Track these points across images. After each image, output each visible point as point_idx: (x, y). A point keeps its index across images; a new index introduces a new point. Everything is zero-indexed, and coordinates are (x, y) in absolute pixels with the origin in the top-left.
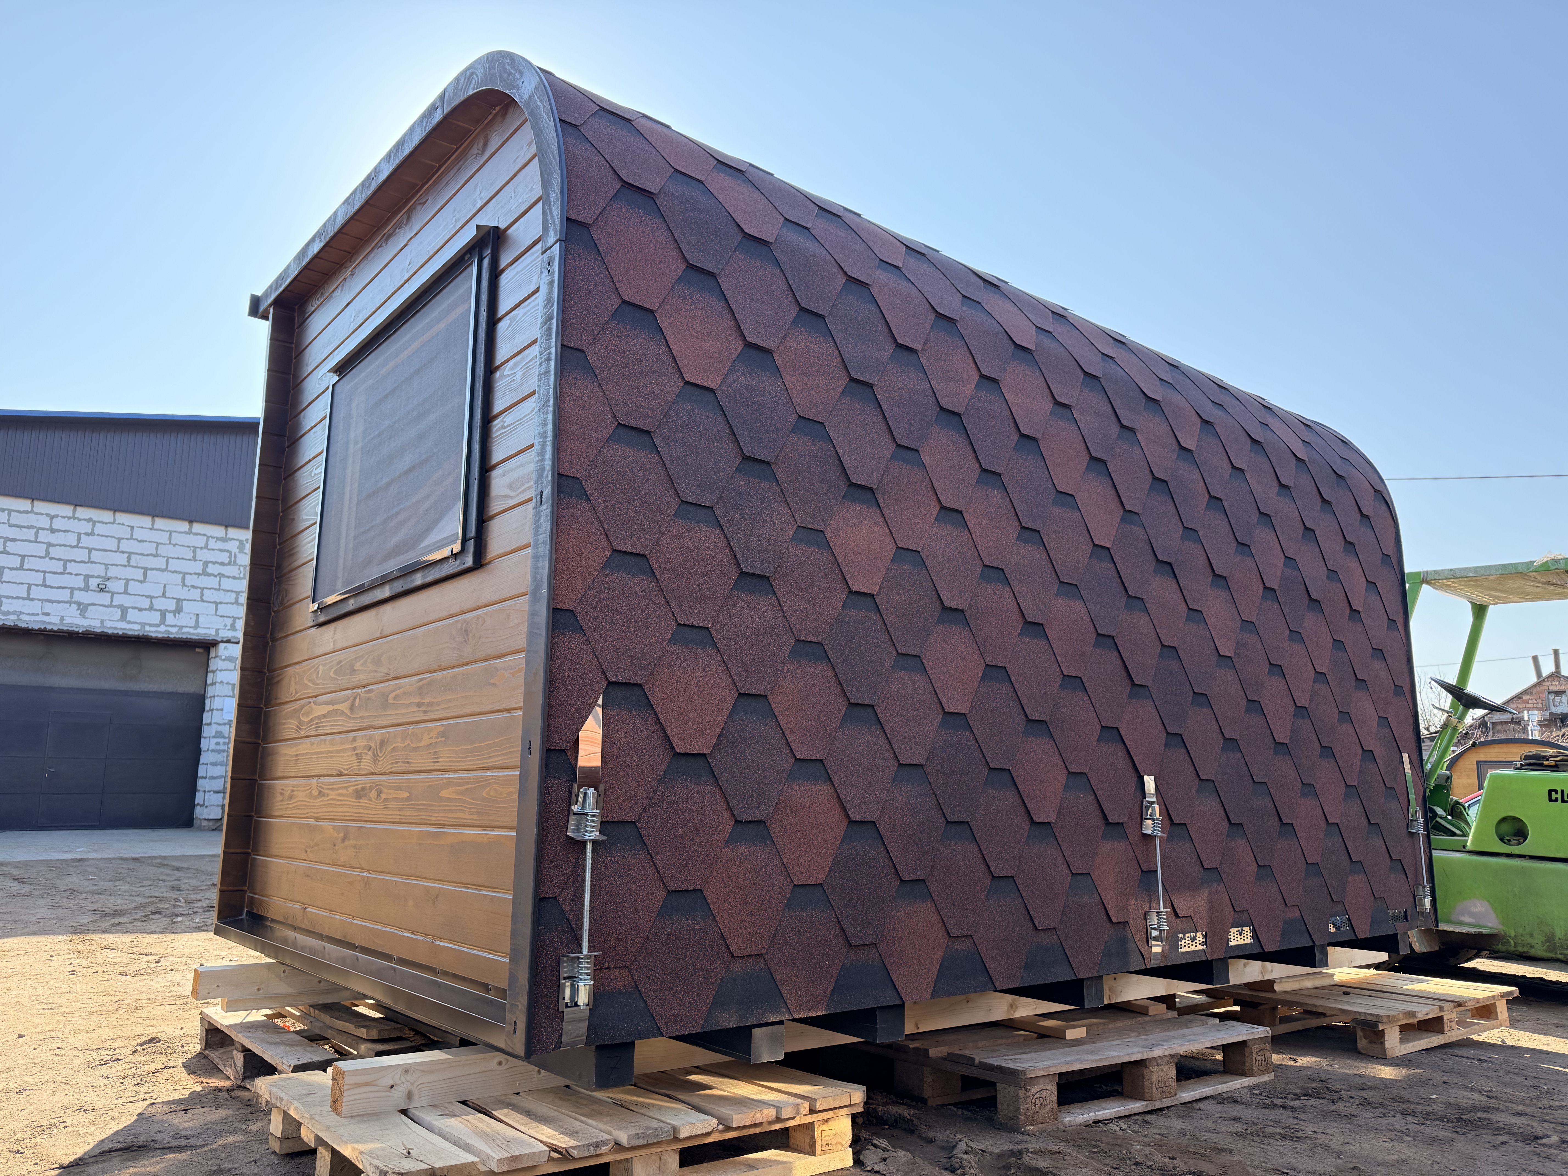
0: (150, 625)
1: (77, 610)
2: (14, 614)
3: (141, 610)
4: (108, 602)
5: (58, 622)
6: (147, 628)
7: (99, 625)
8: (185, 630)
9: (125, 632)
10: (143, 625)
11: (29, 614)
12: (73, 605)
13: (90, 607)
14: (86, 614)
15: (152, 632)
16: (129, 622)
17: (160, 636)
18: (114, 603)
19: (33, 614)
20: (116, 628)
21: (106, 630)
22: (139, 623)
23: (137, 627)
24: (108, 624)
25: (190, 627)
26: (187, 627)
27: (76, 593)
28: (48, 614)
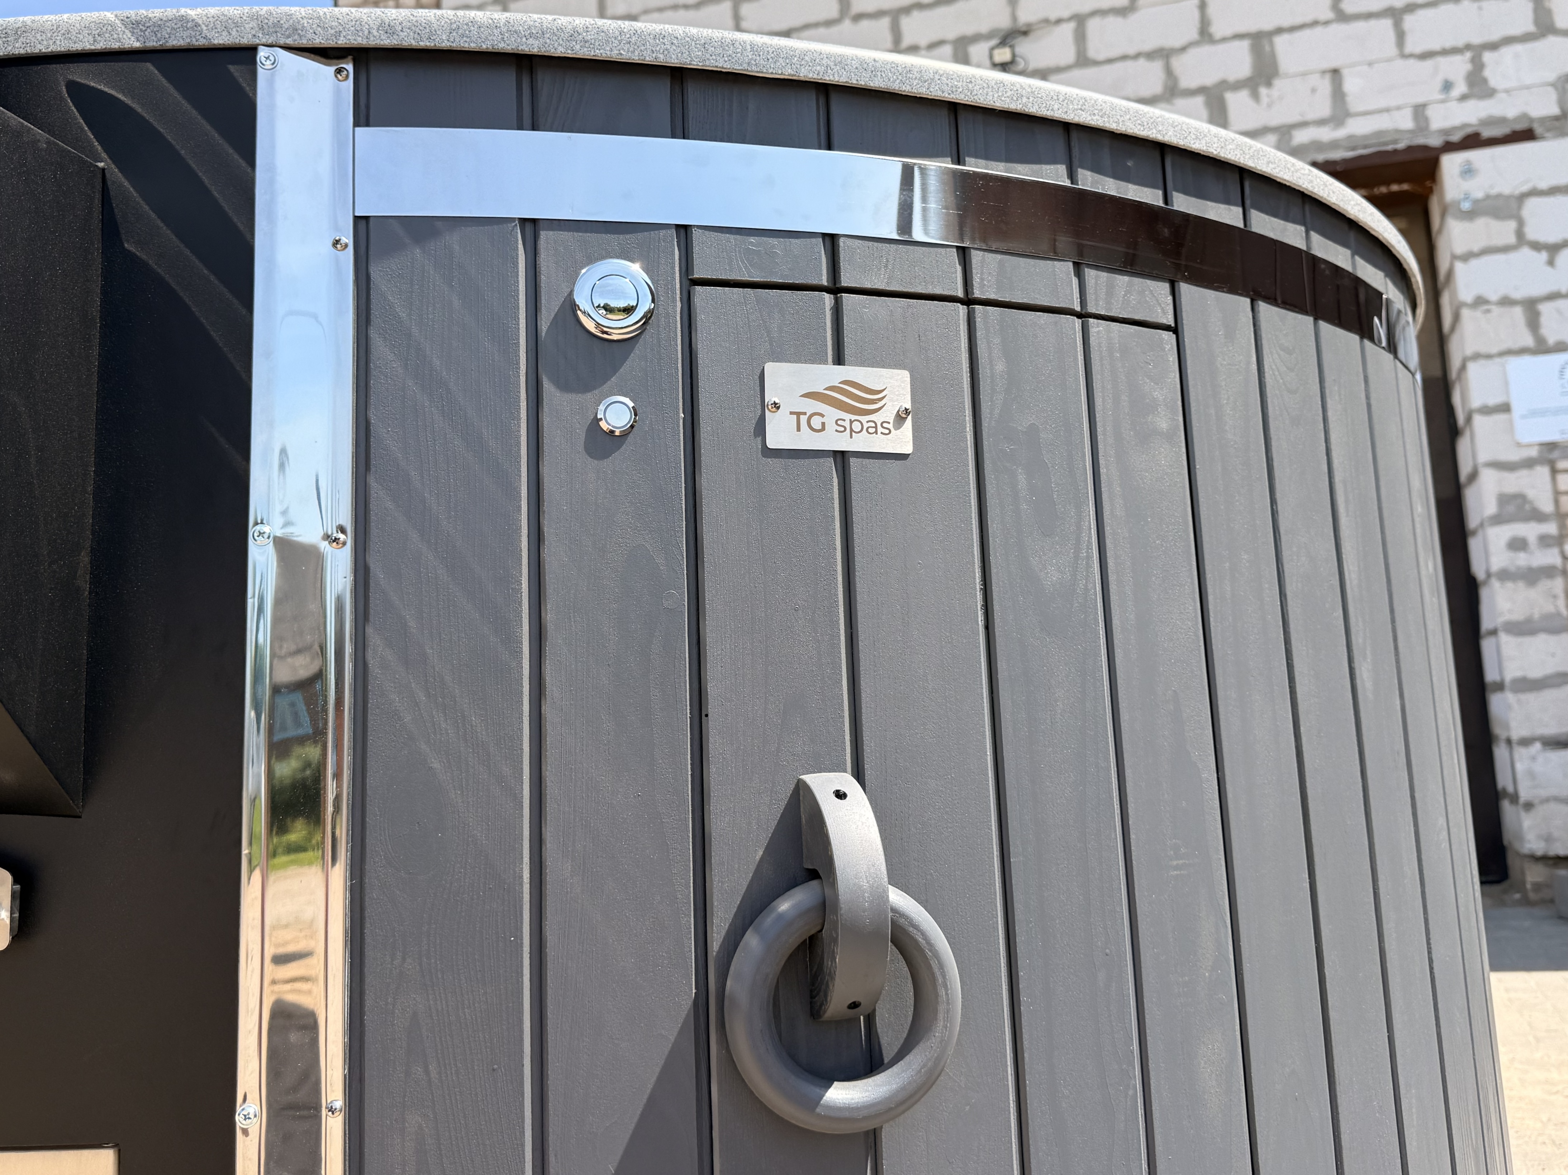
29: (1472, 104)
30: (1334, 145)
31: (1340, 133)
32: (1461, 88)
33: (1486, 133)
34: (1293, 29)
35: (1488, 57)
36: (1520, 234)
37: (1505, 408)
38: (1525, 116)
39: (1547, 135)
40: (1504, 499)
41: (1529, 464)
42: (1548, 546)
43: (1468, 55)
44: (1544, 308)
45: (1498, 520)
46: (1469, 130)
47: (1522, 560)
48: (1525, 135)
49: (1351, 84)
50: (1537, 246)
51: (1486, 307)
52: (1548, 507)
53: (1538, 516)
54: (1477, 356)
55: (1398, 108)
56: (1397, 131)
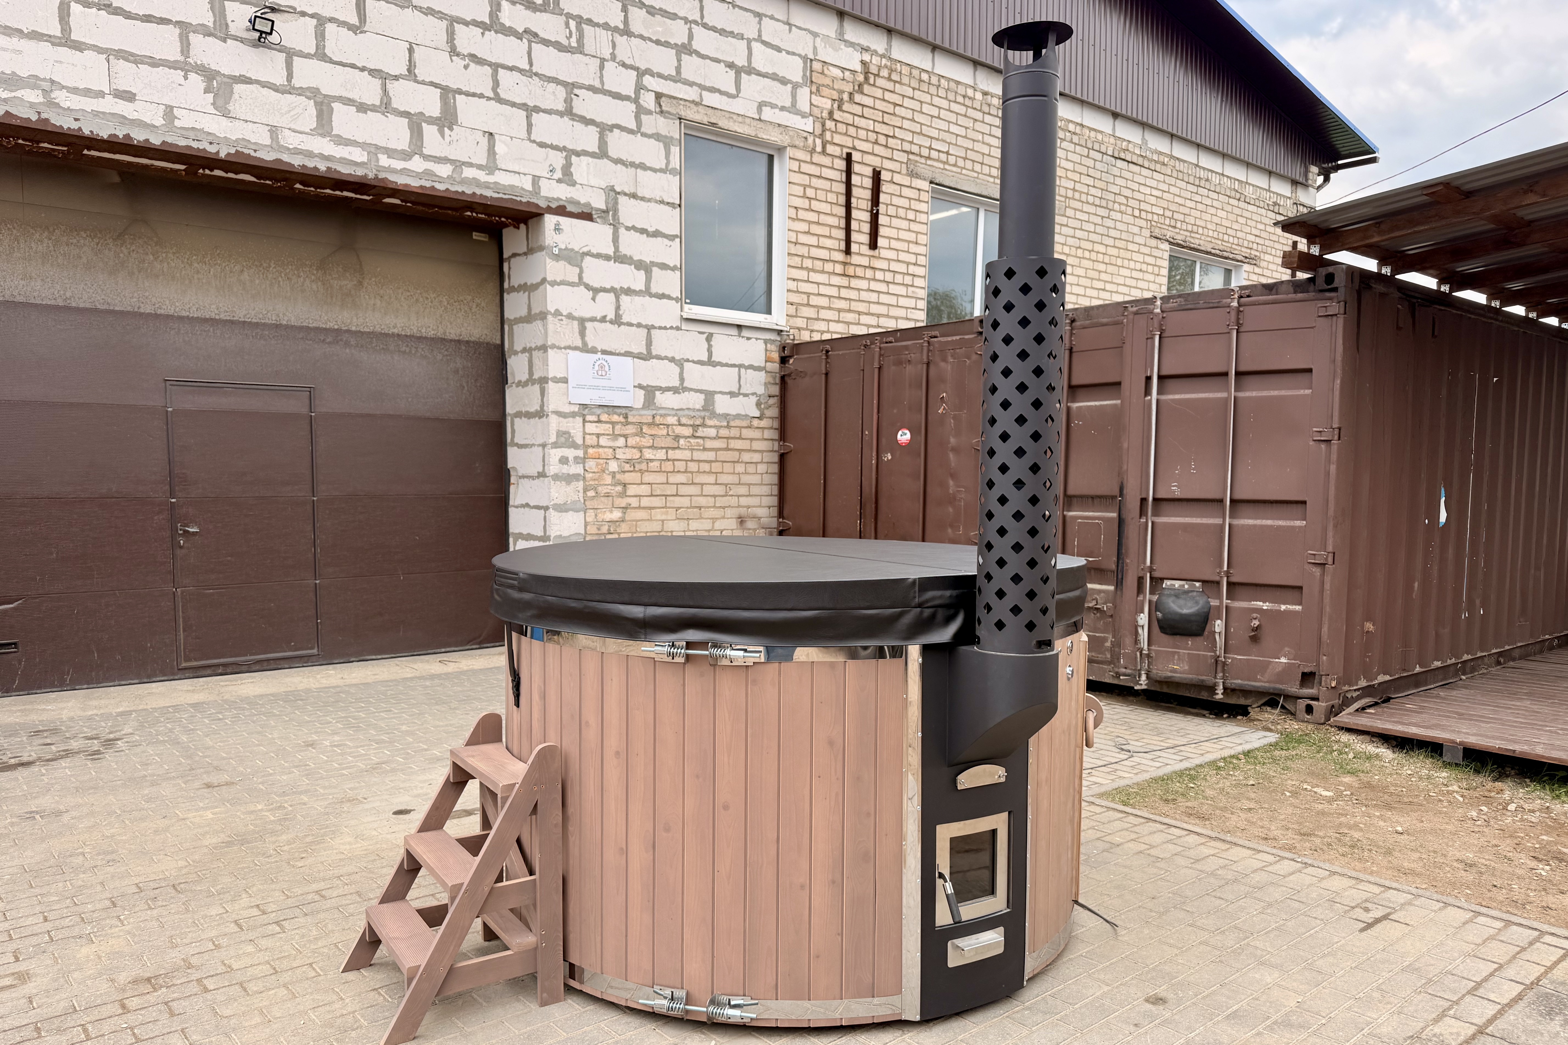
0: (391, 153)
1: (206, 91)
2: (34, 87)
3: (362, 108)
4: (280, 79)
5: (159, 121)
6: (384, 161)
7: (268, 142)
8: (469, 173)
9: (334, 166)
10: (374, 150)
11: (75, 91)
12: (192, 76)
13: (238, 88)
14: (231, 107)
15: (394, 171)
16: (340, 141)
17: (414, 183)
18: (297, 82)
19: (87, 92)
20: (310, 154)
21: (286, 158)
22: (363, 146)
23: (358, 155)
24: (291, 140)
25: (480, 167)
26: (470, 165)
27: (196, 39)
28: (129, 97)
29: (563, 186)
30: (487, 185)
31: (491, 179)
32: (558, 174)
33: (570, 208)
34: (468, 94)
35: (574, 158)
36: (580, 277)
37: (565, 380)
38: (588, 205)
39: (598, 220)
40: (560, 434)
41: (573, 415)
42: (578, 463)
43: (565, 154)
44: (589, 325)
45: (555, 445)
46: (561, 203)
47: (565, 469)
48: (586, 216)
49: (500, 148)
50: (588, 287)
51: (560, 317)
52: (579, 441)
53: (575, 446)
54: (553, 346)
55: (525, 174)
56: (523, 189)
